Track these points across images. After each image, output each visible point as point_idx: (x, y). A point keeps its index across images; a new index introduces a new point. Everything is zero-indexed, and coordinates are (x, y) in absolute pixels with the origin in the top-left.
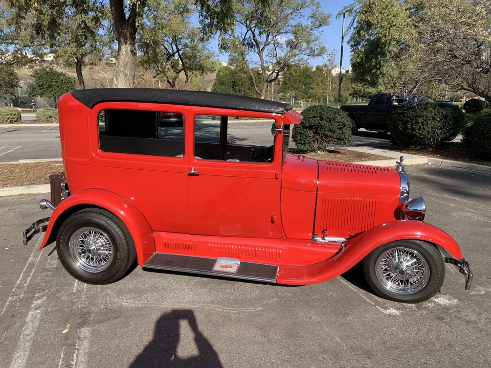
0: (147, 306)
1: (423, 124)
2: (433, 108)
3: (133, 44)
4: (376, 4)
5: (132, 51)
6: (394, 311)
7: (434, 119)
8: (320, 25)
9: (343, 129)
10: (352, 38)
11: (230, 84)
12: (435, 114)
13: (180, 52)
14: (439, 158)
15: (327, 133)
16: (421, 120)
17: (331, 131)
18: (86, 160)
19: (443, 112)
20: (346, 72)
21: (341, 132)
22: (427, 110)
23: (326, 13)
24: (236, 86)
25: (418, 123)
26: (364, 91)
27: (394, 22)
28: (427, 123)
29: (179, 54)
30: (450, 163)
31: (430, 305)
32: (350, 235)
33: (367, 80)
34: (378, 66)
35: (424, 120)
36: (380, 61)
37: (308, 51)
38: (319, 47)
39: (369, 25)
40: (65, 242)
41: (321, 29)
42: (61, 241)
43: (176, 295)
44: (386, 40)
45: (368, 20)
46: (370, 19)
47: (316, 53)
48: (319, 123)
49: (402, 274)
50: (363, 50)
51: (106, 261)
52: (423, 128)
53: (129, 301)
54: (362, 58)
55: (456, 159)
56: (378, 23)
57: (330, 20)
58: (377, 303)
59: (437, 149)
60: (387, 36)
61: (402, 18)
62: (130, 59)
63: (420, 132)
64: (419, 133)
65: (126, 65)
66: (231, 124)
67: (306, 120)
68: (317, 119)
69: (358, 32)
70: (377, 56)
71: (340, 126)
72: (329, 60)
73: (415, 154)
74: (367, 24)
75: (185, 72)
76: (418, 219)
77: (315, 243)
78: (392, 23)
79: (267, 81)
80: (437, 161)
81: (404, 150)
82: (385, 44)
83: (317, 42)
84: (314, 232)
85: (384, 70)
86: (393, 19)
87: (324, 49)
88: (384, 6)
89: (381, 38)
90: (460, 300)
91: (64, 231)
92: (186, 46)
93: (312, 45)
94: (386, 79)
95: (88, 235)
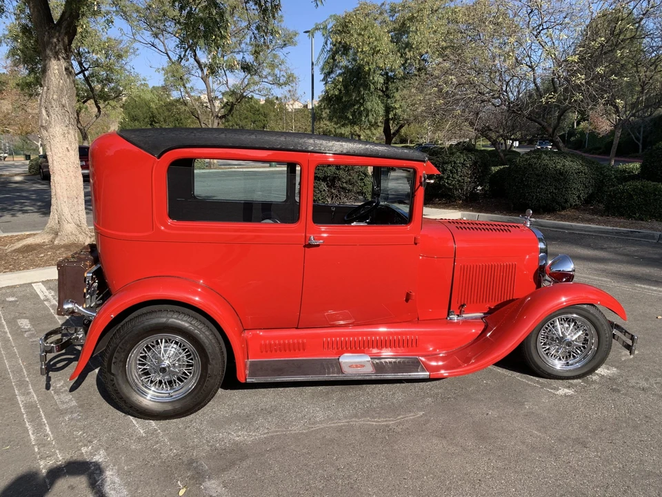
0: (272, 436)
1: (451, 172)
2: (461, 153)
3: (67, 58)
4: (353, 22)
5: (66, 69)
6: (566, 390)
7: (463, 164)
8: (285, 45)
9: (364, 181)
10: (327, 62)
11: (146, 120)
12: (465, 160)
13: (87, 73)
14: (472, 211)
15: (345, 185)
16: (449, 167)
17: (349, 182)
18: (146, 234)
19: (472, 157)
20: (304, 107)
21: (362, 184)
22: (455, 156)
23: (291, 29)
24: (156, 123)
25: (446, 170)
26: (335, 132)
27: (378, 46)
28: (457, 170)
29: (84, 75)
30: (488, 217)
31: (595, 377)
32: (489, 308)
33: (348, 118)
34: (361, 101)
35: (453, 167)
36: (364, 94)
37: (270, 78)
38: (285, 74)
39: (345, 49)
40: (120, 361)
41: (285, 50)
42: (114, 360)
43: (299, 415)
44: (370, 69)
45: (345, 43)
46: (347, 41)
47: (281, 81)
48: (336, 174)
49: (569, 346)
50: (341, 80)
51: (182, 381)
52: (452, 177)
53: (240, 433)
54: (340, 90)
55: (492, 212)
56: (359, 47)
57: (296, 39)
58: (543, 385)
59: (467, 202)
60: (370, 64)
61: (386, 44)
62: (66, 81)
63: (450, 182)
64: (447, 183)
65: (62, 90)
66: (201, 175)
67: (319, 169)
68: (333, 169)
69: (333, 58)
70: (359, 88)
71: (360, 177)
72: (290, 91)
73: (444, 208)
74: (343, 46)
75: (96, 102)
76: (565, 281)
77: (451, 323)
78: (375, 48)
79: (217, 116)
80: (473, 216)
81: (429, 204)
82: (368, 73)
83: (283, 67)
84: (449, 308)
85: (369, 105)
86: (376, 43)
87: (293, 76)
88: (363, 26)
89: (362, 65)
90: (617, 368)
91: (120, 345)
92: (97, 64)
93: (277, 71)
94: (370, 117)
95: (153, 346)
